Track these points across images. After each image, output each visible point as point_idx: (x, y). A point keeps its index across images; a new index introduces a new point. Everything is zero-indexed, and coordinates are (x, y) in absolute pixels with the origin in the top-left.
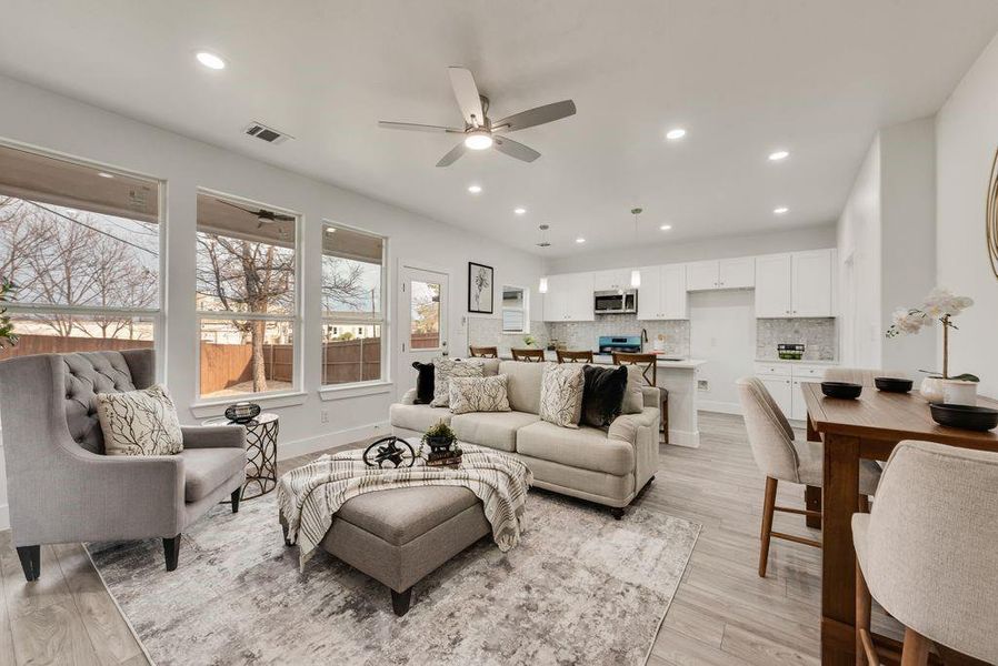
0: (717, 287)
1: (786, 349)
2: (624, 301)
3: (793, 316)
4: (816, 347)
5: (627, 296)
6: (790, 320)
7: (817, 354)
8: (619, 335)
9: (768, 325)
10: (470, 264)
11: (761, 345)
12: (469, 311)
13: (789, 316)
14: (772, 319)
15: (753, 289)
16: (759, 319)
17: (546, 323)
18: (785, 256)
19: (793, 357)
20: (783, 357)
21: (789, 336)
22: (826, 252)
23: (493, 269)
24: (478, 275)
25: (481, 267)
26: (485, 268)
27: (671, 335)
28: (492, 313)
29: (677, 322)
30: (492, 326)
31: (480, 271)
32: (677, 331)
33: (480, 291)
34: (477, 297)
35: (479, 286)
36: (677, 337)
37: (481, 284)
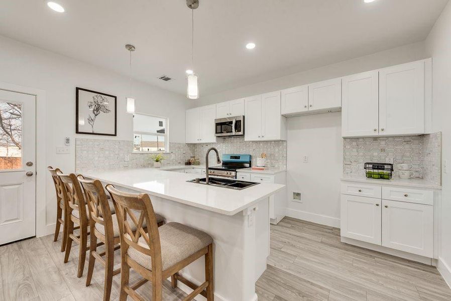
0: (306, 110)
1: (374, 168)
2: (233, 125)
3: (381, 134)
4: (405, 166)
5: (237, 122)
6: (375, 139)
7: (407, 174)
8: (236, 153)
9: (354, 143)
10: (77, 89)
11: (347, 163)
12: (77, 132)
13: (376, 134)
14: (357, 138)
15: (339, 111)
16: (345, 138)
17: (188, 144)
18: (371, 74)
19: (382, 177)
20: (370, 176)
21: (375, 154)
22: (419, 64)
23: (116, 97)
24: (92, 100)
25: (96, 94)
26: (103, 96)
27: (273, 153)
28: (115, 135)
29: (277, 142)
30: (117, 147)
31: (95, 97)
32: (277, 150)
33: (96, 115)
34: (91, 120)
35: (94, 110)
36: (276, 155)
37: (98, 109)
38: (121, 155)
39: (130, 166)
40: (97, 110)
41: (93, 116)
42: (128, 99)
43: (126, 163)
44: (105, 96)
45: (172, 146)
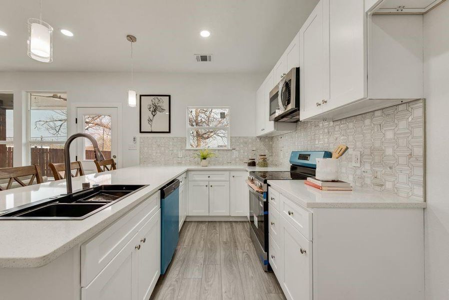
10: (141, 96)
12: (141, 132)
23: (169, 96)
24: (151, 103)
25: (154, 97)
26: (159, 97)
27: (377, 144)
28: (169, 132)
29: (390, 111)
30: (171, 143)
31: (153, 100)
32: (390, 135)
33: (154, 116)
34: (150, 120)
35: (152, 112)
36: (389, 151)
37: (155, 109)
38: (175, 151)
39: (183, 162)
40: (155, 111)
41: (151, 116)
42: (130, 92)
43: (179, 159)
44: (161, 97)
45: (233, 140)
